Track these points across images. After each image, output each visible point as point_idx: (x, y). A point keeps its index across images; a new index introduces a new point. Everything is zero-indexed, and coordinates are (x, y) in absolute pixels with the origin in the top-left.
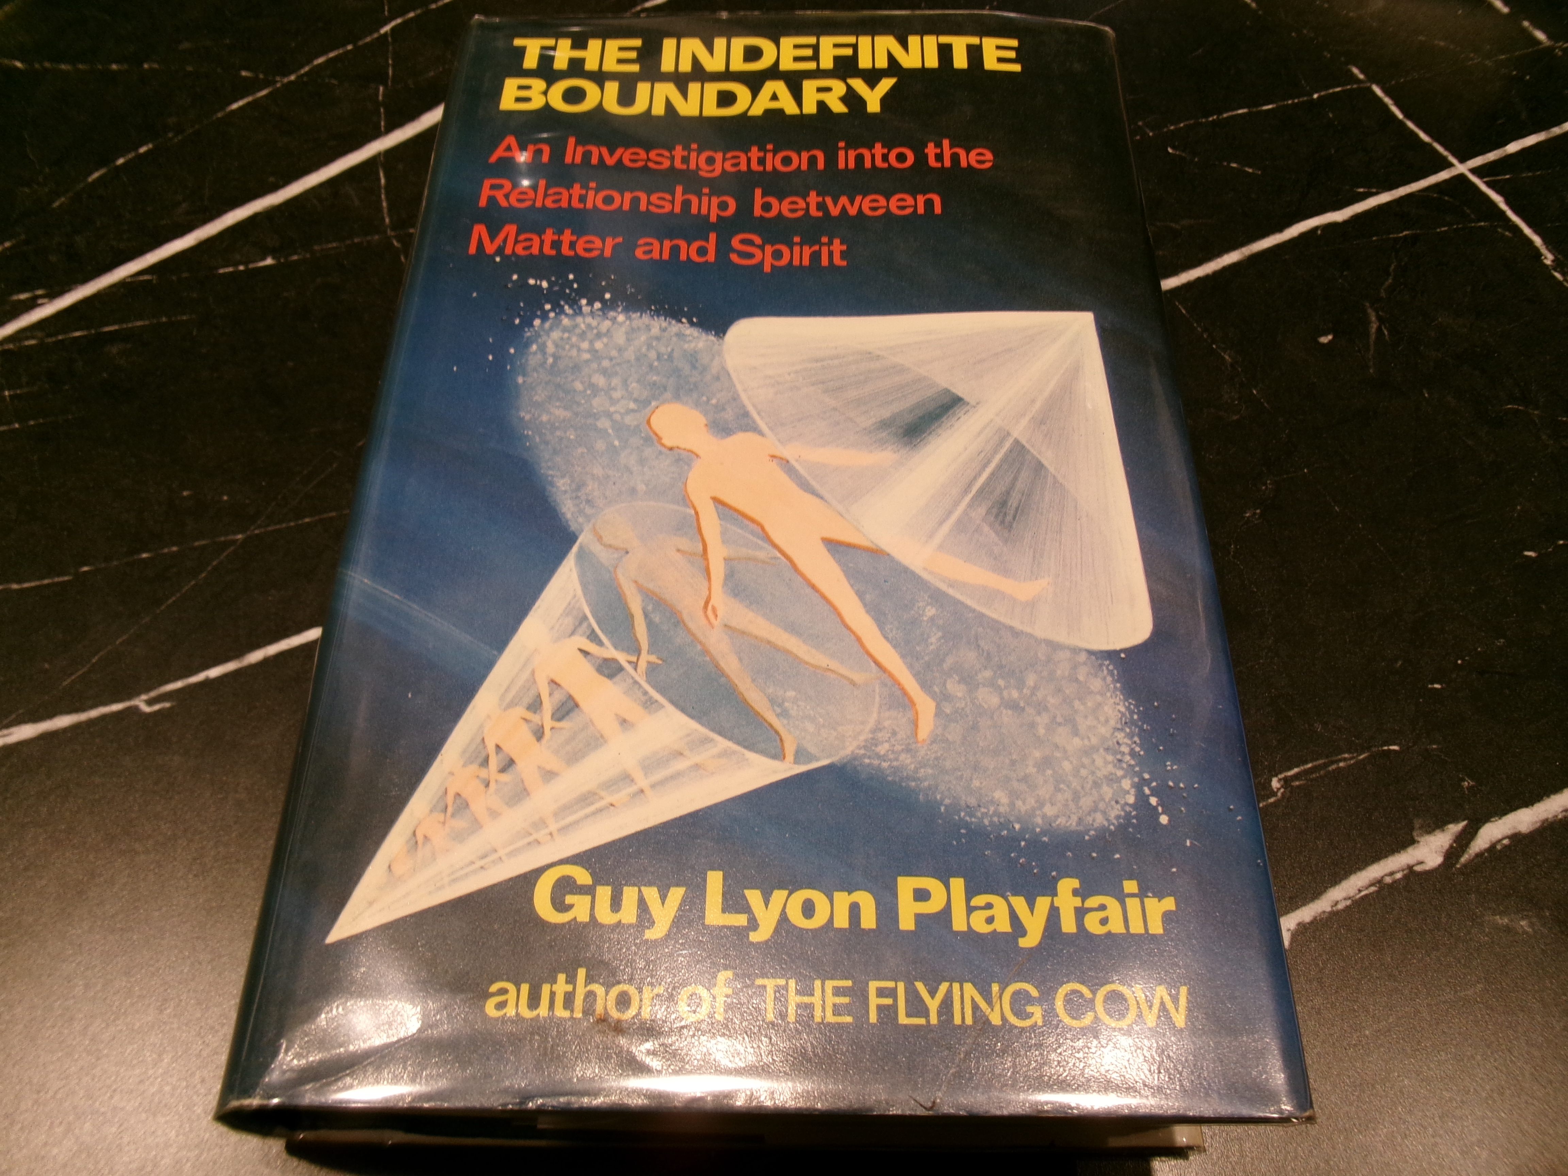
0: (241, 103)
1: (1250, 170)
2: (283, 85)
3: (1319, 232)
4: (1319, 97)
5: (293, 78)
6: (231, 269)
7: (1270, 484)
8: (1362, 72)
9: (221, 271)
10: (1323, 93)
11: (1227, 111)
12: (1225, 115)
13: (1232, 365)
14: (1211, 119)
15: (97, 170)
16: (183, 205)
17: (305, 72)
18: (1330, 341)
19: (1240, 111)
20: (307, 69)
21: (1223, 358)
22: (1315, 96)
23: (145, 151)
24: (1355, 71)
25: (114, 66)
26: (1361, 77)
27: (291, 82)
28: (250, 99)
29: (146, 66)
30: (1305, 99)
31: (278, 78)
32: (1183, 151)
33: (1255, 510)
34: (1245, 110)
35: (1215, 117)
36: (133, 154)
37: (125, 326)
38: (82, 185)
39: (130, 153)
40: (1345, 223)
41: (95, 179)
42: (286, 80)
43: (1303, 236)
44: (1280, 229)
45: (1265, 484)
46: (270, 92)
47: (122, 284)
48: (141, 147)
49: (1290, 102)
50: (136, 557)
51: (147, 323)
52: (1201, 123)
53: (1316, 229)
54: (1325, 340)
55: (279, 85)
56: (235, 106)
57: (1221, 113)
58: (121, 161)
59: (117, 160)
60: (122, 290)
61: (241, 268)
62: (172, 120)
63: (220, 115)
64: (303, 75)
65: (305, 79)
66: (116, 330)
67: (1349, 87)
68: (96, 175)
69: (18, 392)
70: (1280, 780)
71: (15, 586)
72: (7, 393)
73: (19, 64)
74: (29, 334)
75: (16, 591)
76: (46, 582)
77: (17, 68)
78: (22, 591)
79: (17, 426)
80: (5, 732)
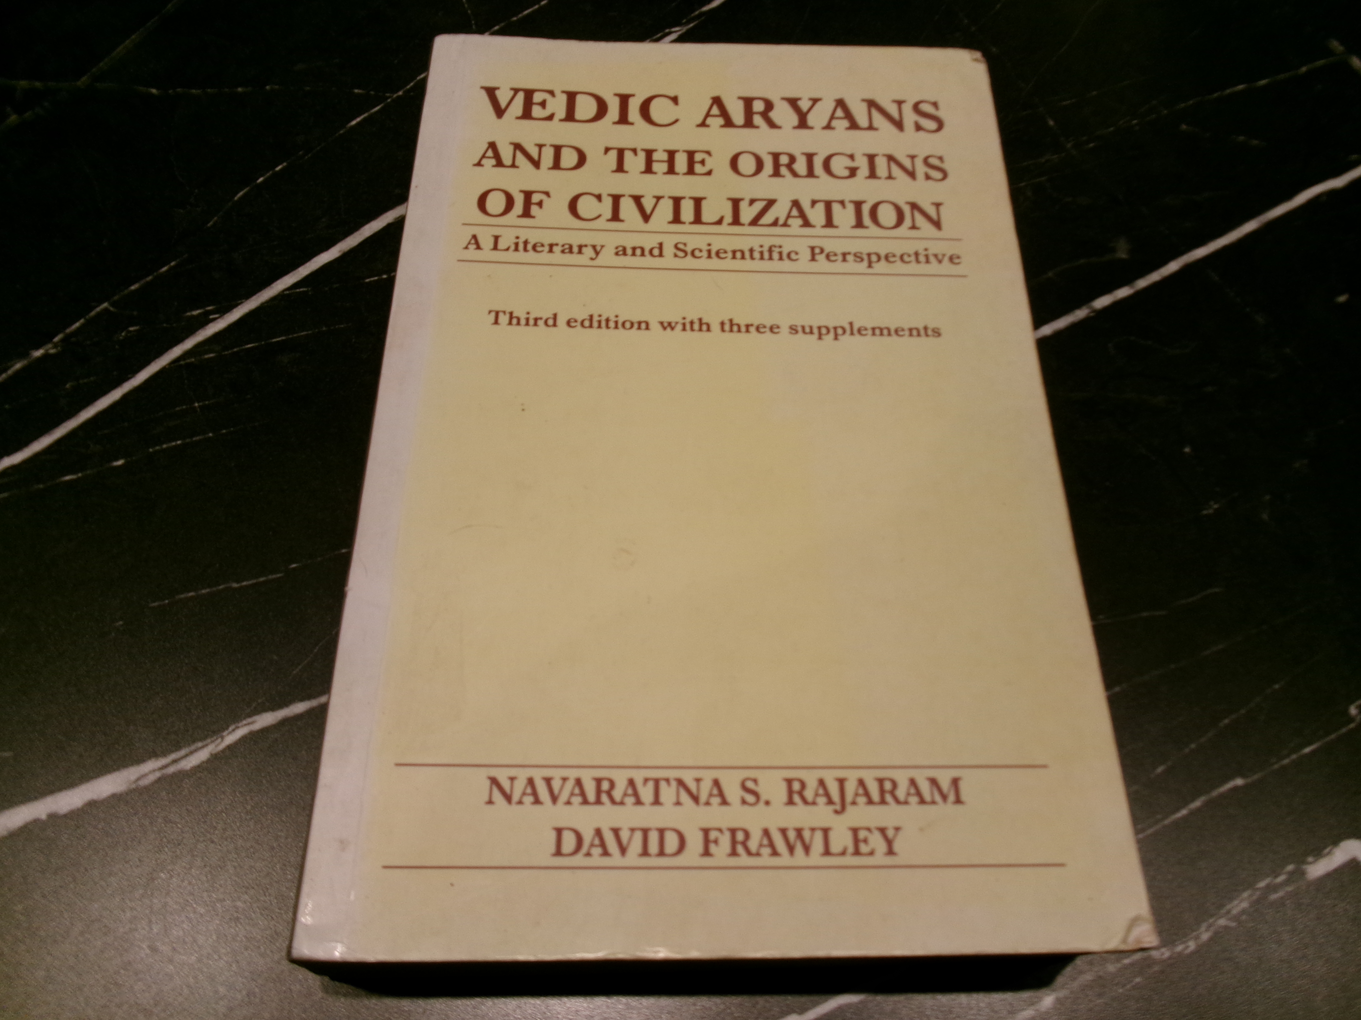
0: (359, 119)
1: (1256, 143)
2: (393, 101)
3: (1324, 198)
4: (1307, 71)
5: (400, 93)
6: (376, 278)
7: (1312, 436)
8: (1341, 44)
9: (367, 280)
10: (1309, 67)
11: (1228, 88)
12: (1227, 92)
13: (1265, 327)
14: (1215, 95)
15: (242, 190)
16: (324, 220)
17: (412, 88)
18: (1346, 301)
19: (1240, 87)
20: (412, 84)
21: (1258, 321)
22: (1303, 69)
23: (281, 170)
24: (1335, 44)
25: (240, 89)
26: (1341, 49)
27: (399, 97)
28: (366, 115)
29: (268, 87)
30: (1295, 72)
31: (388, 95)
32: (1195, 127)
33: (1303, 460)
34: (1244, 86)
35: (1219, 94)
36: (271, 172)
37: (291, 336)
38: (230, 204)
39: (268, 172)
40: (1345, 188)
41: (240, 198)
42: (395, 96)
43: (1310, 202)
44: (1290, 198)
45: (1308, 436)
46: (382, 108)
47: (281, 297)
48: (277, 166)
49: (1282, 76)
50: (337, 552)
51: (311, 332)
52: (1206, 100)
53: (1321, 195)
54: (1342, 299)
55: (389, 100)
56: (354, 123)
57: (1224, 90)
58: (261, 179)
59: (258, 179)
60: (283, 302)
61: (385, 276)
62: (301, 138)
63: (342, 132)
64: (409, 91)
65: (412, 94)
66: (283, 340)
67: (1331, 60)
68: (241, 194)
69: (207, 402)
70: (1357, 707)
71: (235, 585)
72: (196, 405)
73: (154, 91)
74: (207, 348)
75: (236, 589)
76: (262, 579)
77: (153, 95)
78: (241, 588)
79: (211, 435)
80: (249, 720)
